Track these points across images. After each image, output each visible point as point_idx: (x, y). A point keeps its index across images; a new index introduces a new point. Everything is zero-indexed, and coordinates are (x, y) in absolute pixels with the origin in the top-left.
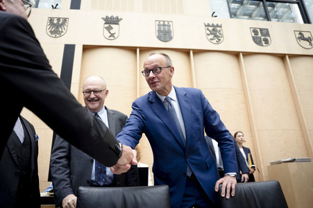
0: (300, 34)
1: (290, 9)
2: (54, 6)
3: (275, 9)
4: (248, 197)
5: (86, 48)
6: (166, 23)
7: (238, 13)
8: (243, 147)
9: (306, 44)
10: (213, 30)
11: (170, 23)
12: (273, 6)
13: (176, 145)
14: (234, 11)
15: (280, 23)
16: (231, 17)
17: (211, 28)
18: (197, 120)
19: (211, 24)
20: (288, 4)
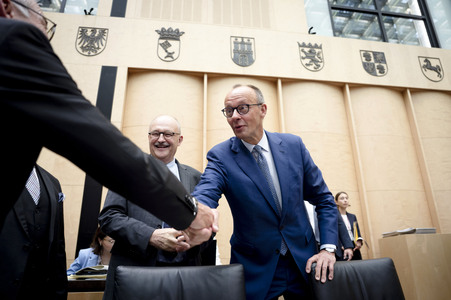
0: (426, 61)
1: (414, 27)
2: (88, 11)
3: (395, 26)
4: (351, 280)
5: (133, 73)
6: (245, 40)
7: (344, 30)
8: (347, 214)
9: (433, 75)
10: (310, 51)
11: (252, 41)
12: (392, 23)
13: (268, 212)
14: (339, 27)
15: (401, 45)
16: (335, 35)
17: (307, 50)
18: (296, 178)
19: (307, 44)
20: (411, 20)
